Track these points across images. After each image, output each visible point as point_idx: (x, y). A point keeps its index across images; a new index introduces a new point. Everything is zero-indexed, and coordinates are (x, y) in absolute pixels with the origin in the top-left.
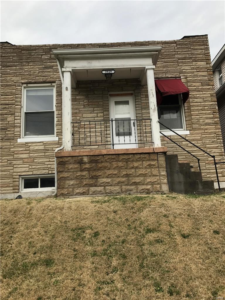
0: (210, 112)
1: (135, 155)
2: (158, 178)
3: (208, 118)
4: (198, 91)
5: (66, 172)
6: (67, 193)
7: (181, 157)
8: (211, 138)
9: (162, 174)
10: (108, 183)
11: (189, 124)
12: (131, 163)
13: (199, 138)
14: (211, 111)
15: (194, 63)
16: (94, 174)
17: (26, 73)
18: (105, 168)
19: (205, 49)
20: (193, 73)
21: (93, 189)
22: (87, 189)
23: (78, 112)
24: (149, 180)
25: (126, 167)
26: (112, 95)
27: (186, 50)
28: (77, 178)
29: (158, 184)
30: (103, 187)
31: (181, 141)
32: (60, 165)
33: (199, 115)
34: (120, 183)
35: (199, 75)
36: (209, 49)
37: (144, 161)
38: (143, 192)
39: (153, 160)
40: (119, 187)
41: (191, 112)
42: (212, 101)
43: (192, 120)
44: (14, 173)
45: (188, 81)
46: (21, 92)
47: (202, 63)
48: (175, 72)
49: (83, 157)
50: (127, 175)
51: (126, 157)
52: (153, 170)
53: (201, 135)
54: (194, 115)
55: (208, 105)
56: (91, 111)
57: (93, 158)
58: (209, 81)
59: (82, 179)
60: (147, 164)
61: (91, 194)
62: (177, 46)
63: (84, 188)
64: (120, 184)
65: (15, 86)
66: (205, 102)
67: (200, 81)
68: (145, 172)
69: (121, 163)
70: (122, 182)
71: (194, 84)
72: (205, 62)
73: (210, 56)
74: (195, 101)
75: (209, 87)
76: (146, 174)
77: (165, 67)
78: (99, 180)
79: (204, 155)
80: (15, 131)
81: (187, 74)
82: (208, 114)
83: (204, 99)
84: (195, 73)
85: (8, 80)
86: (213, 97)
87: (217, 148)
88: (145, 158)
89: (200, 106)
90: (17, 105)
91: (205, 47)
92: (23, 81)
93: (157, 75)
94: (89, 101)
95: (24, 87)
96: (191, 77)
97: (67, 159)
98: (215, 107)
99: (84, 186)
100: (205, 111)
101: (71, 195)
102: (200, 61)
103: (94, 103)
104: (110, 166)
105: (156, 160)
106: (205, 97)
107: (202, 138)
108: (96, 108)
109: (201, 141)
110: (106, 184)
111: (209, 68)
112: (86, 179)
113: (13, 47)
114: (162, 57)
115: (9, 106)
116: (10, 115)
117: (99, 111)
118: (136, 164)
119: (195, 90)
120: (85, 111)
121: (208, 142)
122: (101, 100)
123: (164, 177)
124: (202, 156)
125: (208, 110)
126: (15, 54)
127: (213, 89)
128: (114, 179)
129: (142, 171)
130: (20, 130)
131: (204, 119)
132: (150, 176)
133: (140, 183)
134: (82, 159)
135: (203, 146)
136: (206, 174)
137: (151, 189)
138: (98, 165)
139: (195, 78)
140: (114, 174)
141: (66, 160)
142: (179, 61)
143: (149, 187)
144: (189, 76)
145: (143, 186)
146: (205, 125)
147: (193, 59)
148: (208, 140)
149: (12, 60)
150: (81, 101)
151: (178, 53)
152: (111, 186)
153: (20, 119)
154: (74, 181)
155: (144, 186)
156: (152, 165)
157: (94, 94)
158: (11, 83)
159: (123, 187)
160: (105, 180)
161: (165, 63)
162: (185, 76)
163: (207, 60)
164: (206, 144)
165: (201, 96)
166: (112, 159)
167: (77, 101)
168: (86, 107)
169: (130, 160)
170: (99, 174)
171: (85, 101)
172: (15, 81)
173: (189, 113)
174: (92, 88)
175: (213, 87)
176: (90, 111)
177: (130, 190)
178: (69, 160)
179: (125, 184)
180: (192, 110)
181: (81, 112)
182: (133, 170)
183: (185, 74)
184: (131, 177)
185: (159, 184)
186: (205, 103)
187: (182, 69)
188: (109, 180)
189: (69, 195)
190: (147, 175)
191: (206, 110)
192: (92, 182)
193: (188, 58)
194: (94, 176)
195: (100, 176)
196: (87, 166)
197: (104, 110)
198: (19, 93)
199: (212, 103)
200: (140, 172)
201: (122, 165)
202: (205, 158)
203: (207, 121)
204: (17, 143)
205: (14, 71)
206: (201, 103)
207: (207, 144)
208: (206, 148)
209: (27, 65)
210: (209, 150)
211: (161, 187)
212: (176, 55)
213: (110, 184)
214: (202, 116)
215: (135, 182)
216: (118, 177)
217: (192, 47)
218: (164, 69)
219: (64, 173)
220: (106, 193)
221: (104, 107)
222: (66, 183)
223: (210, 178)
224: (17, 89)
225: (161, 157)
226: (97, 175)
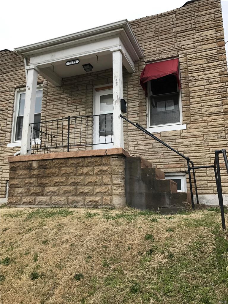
0: (217, 96)
1: (86, 159)
2: (109, 187)
3: (213, 106)
4: (202, 71)
5: (16, 179)
6: (14, 201)
7: (173, 159)
8: (217, 132)
9: (115, 182)
10: (54, 192)
11: (186, 115)
12: (80, 169)
13: (200, 133)
14: (218, 96)
15: (197, 34)
16: (41, 182)
17: (18, 78)
18: (53, 174)
19: (215, 12)
20: (196, 48)
21: (39, 198)
22: (34, 198)
23: (61, 111)
24: (98, 190)
25: (74, 173)
26: (97, 90)
27: (187, 19)
28: (25, 185)
29: (109, 195)
30: (49, 197)
31: (174, 138)
32: (11, 170)
33: (201, 103)
34: (66, 193)
35: (205, 48)
36: (221, 12)
37: (95, 165)
38: (91, 205)
39: (106, 165)
40: (66, 197)
41: (190, 100)
42: (221, 81)
43: (191, 111)
45: (188, 60)
46: (14, 97)
47: (210, 32)
48: (171, 51)
49: (32, 162)
50: (75, 184)
51: (75, 161)
52: (104, 177)
53: (202, 129)
54: (193, 103)
55: (216, 88)
56: (74, 110)
57: (41, 163)
58: (219, 55)
59: (30, 186)
60: (98, 170)
61: (37, 205)
62: (177, 16)
63: (31, 197)
64: (67, 194)
65: (9, 91)
66: (211, 84)
67: (205, 57)
68: (95, 179)
69: (70, 169)
70: (68, 192)
71: (196, 62)
72: (215, 30)
73: (222, 20)
74: (196, 85)
75: (218, 63)
76: (96, 182)
77: (159, 46)
78: (46, 188)
79: (204, 157)
80: (6, 136)
81: (188, 50)
82: (214, 100)
83: (210, 80)
84: (198, 47)
85: (4, 86)
86: (224, 76)
87: (226, 146)
88: (96, 162)
89: (203, 90)
90: (9, 110)
91: (215, 10)
92: (15, 86)
93: (148, 58)
94: (73, 99)
95: (18, 92)
96: (192, 53)
97: (17, 164)
98: (225, 89)
99: (31, 195)
100: (210, 97)
101: (19, 205)
102: (206, 30)
103: (77, 101)
104: (58, 172)
105: (108, 164)
106: (210, 78)
107: (203, 134)
108: (78, 106)
109: (202, 138)
110: (53, 194)
111: (220, 37)
112: (34, 186)
113: (10, 54)
114: (157, 35)
115: (4, 112)
116: (3, 121)
117: (81, 109)
118: (85, 170)
119: (197, 70)
120: (68, 111)
121: (211, 138)
122: (84, 97)
123: (117, 187)
124: (202, 158)
125: (215, 94)
126: (11, 60)
127: (225, 65)
128: (61, 187)
129: (92, 179)
130: (11, 135)
131: (208, 108)
132: (101, 185)
133: (89, 194)
134: (32, 164)
135: (204, 144)
136: (206, 182)
137: (100, 201)
138: (46, 172)
139: (198, 54)
140: (61, 182)
142: (178, 35)
143: (98, 198)
144: (190, 52)
145: (91, 197)
146: (209, 115)
147: (197, 29)
148: (212, 135)
149: (8, 66)
150: (65, 99)
151: (178, 25)
152: (57, 195)
153: (11, 124)
154: (23, 188)
155: (93, 197)
156: (104, 171)
157: (78, 90)
158: (5, 89)
159: (69, 198)
160: (52, 189)
161: (159, 41)
162: (184, 53)
163: (216, 26)
164: (209, 142)
165: (205, 77)
166: (61, 164)
167: (61, 100)
168: (69, 106)
169: (80, 164)
170: (46, 182)
171: (68, 100)
172: (9, 87)
173: (187, 101)
174: (76, 84)
175: (223, 62)
176: (73, 110)
177: (77, 202)
178: (19, 165)
179: (72, 194)
180: (192, 97)
181: (64, 111)
182: (82, 177)
183: (185, 51)
184: (79, 185)
185: (111, 196)
186: (211, 85)
187: (181, 45)
188: (55, 189)
189: (17, 205)
190: (97, 183)
191: (212, 94)
192: (39, 190)
193: (190, 30)
194: (41, 184)
195: (47, 183)
196: (36, 172)
197: (87, 107)
198: (12, 98)
199: (221, 84)
200: (89, 180)
201: (71, 171)
202: (206, 160)
203: (212, 110)
204: (6, 148)
205: (9, 77)
206: (205, 86)
207: (211, 141)
208: (209, 147)
209: (20, 69)
210: (213, 149)
211: (111, 200)
212: (174, 29)
213: (56, 194)
214: (204, 104)
215: (82, 192)
216: (66, 185)
217: (196, 14)
218: (157, 49)
219: (15, 180)
220: (52, 204)
221: (87, 104)
222: (16, 190)
223: (212, 188)
224: (10, 94)
225: (115, 160)
226: (44, 183)
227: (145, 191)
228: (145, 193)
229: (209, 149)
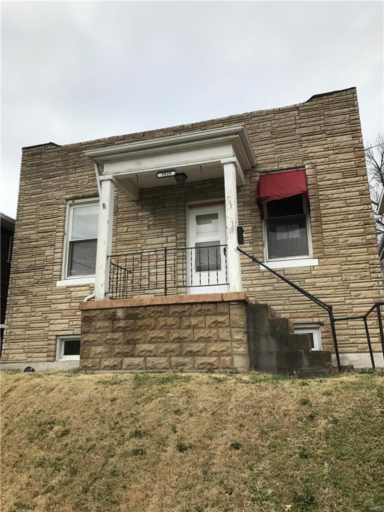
0: (357, 223)
1: (194, 306)
2: (228, 344)
3: (353, 235)
4: (337, 188)
5: (92, 333)
6: (91, 365)
7: (302, 306)
8: (360, 270)
9: (236, 337)
10: (151, 351)
11: (318, 246)
12: (186, 319)
13: (336, 271)
14: (359, 222)
15: (329, 139)
16: (131, 337)
17: (71, 185)
18: (148, 327)
19: (351, 112)
20: (327, 157)
21: (128, 361)
22: (120, 360)
23: (140, 236)
24: (213, 348)
25: (178, 325)
26: (191, 207)
27: (314, 119)
28: (106, 342)
29: (229, 355)
30: (143, 358)
31: (302, 277)
32: (84, 322)
33: (337, 231)
34: (167, 352)
35: (339, 158)
36: (358, 112)
37: (207, 315)
38: (203, 369)
39: (222, 314)
40: (166, 358)
41: (323, 226)
42: (362, 203)
43: (324, 241)
44: (50, 332)
45: (318, 172)
46: (65, 212)
47: (345, 138)
48: (294, 159)
49: (116, 309)
50: (180, 340)
51: (179, 309)
52: (221, 330)
53: (339, 266)
54: (327, 230)
55: (355, 212)
56: (158, 234)
57: (130, 311)
58: (357, 168)
59: (114, 344)
60: (212, 321)
61: (125, 369)
62: (301, 114)
63: (116, 359)
64: (168, 354)
65: (57, 204)
66: (350, 206)
67: (339, 170)
68: (208, 334)
69: (171, 319)
70: (170, 351)
71: (328, 176)
72: (351, 135)
73: (360, 123)
74: (330, 207)
75: (357, 179)
76: (209, 337)
77: (277, 151)
78: (137, 346)
79: (344, 303)
80: (54, 270)
81: (316, 160)
82: (354, 227)
83: (347, 201)
84: (330, 157)
85: (49, 197)
86: (365, 196)
87: (371, 288)
88: (209, 310)
89: (339, 214)
90: (58, 232)
91: (351, 109)
92: (67, 197)
93: (263, 167)
94: (157, 219)
95: (70, 205)
96: (323, 164)
97: (93, 313)
98: (368, 214)
99: (115, 356)
100: (348, 223)
101: (98, 369)
102: (340, 134)
103: (163, 222)
104: (155, 324)
105: (226, 314)
106: (348, 198)
107: (342, 272)
108: (165, 229)
109: (340, 278)
110: (148, 354)
111: (358, 146)
112: (119, 344)
113: (58, 149)
114: (274, 136)
115: (49, 234)
116: (49, 247)
117: (169, 234)
118: (194, 321)
119: (331, 187)
120: (150, 235)
121: (352, 278)
122: (174, 216)
123: (239, 344)
124: (341, 305)
125: (355, 219)
126: (60, 159)
127: (365, 182)
128: (160, 345)
129: (204, 333)
130: (61, 268)
131: (346, 237)
132: (216, 341)
133: (199, 353)
134: (115, 312)
135: (343, 286)
136: (348, 336)
137: (216, 363)
138: (137, 323)
139: (331, 166)
140: (159, 338)
141: (93, 315)
142: (303, 138)
143: (213, 359)
144: (320, 163)
145: (204, 358)
146: (348, 248)
147: (327, 132)
148: (353, 274)
149: (55, 167)
150: (144, 219)
151: (302, 125)
152: (155, 356)
153: (62, 252)
154: (103, 346)
155: (206, 357)
156: (219, 322)
157: (164, 207)
158: (52, 201)
159: (172, 359)
160: (146, 347)
161: (277, 145)
162: (312, 163)
163: (353, 131)
164: (349, 283)
165: (341, 197)
166: (158, 312)
167: (139, 219)
168: (152, 228)
169: (185, 313)
170: (138, 337)
171: (150, 220)
172: (57, 198)
173: (318, 228)
174: (161, 198)
175: (363, 178)
176: (156, 234)
177: (184, 365)
178: (97, 314)
179: (176, 354)
180: (324, 223)
181: (144, 236)
182: (189, 331)
183: (313, 161)
184: (185, 342)
185: (230, 356)
186: (349, 208)
187: (307, 152)
188: (152, 347)
189: (94, 370)
190: (211, 339)
191: (351, 220)
192: (127, 348)
193: (319, 133)
194: (131, 340)
195: (139, 339)
196: (122, 324)
197: (178, 231)
198: (62, 214)
199: (362, 207)
200: (200, 335)
201: (173, 322)
202: (346, 307)
203: (352, 240)
204: (55, 288)
205: (57, 183)
206: (342, 209)
207: (352, 281)
208: (349, 289)
209: (74, 172)
210: (355, 292)
211: (232, 361)
212: (297, 130)
213: (153, 354)
214: (342, 232)
215: (191, 352)
216: (166, 342)
217: (326, 113)
218: (275, 155)
219: (90, 334)
220: (147, 368)
221: (178, 227)
222: (92, 350)
223: (356, 345)
224: (59, 208)
225: (235, 309)
226: (135, 338)
227: (275, 349)
228: (275, 353)
229: (349, 292)
